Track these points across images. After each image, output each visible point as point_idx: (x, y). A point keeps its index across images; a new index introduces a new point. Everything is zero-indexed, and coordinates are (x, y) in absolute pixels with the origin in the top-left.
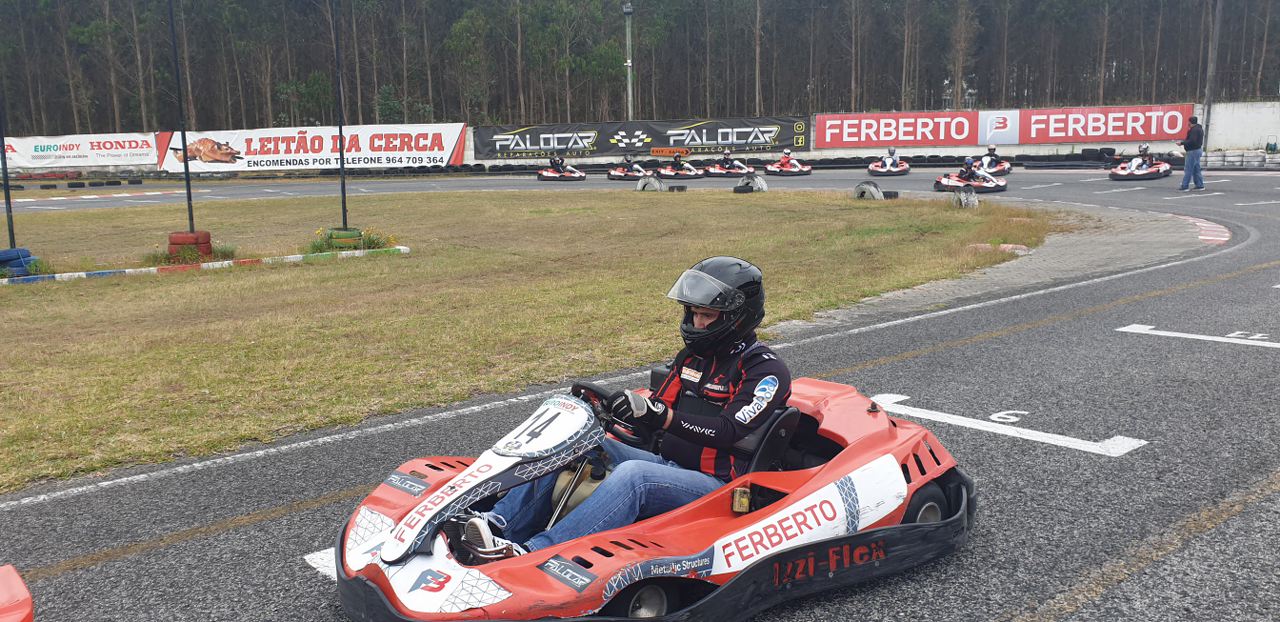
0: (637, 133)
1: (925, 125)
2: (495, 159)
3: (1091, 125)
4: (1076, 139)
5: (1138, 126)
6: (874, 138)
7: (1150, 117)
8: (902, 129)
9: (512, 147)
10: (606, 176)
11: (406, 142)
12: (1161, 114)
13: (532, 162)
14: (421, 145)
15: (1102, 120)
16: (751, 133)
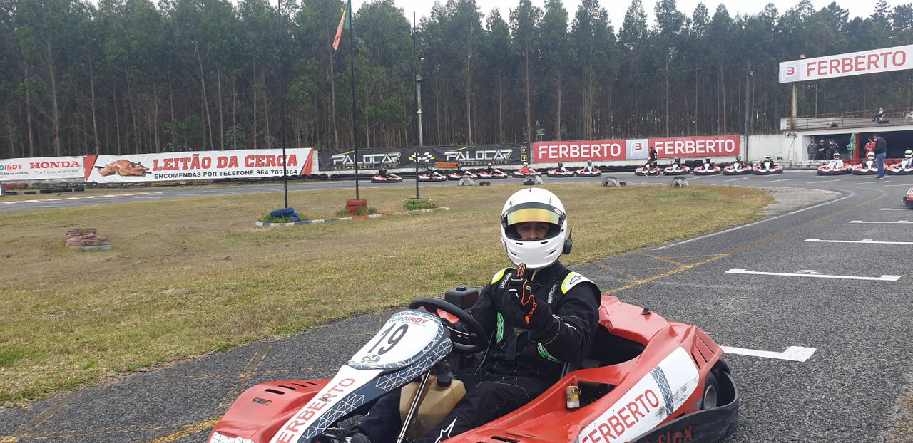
0: (426, 154)
1: (596, 148)
2: (334, 170)
3: (687, 147)
5: (712, 147)
6: (567, 157)
7: (718, 143)
8: (583, 151)
9: (344, 163)
11: (271, 160)
12: (723, 141)
14: (281, 162)
15: (693, 144)
16: (496, 153)
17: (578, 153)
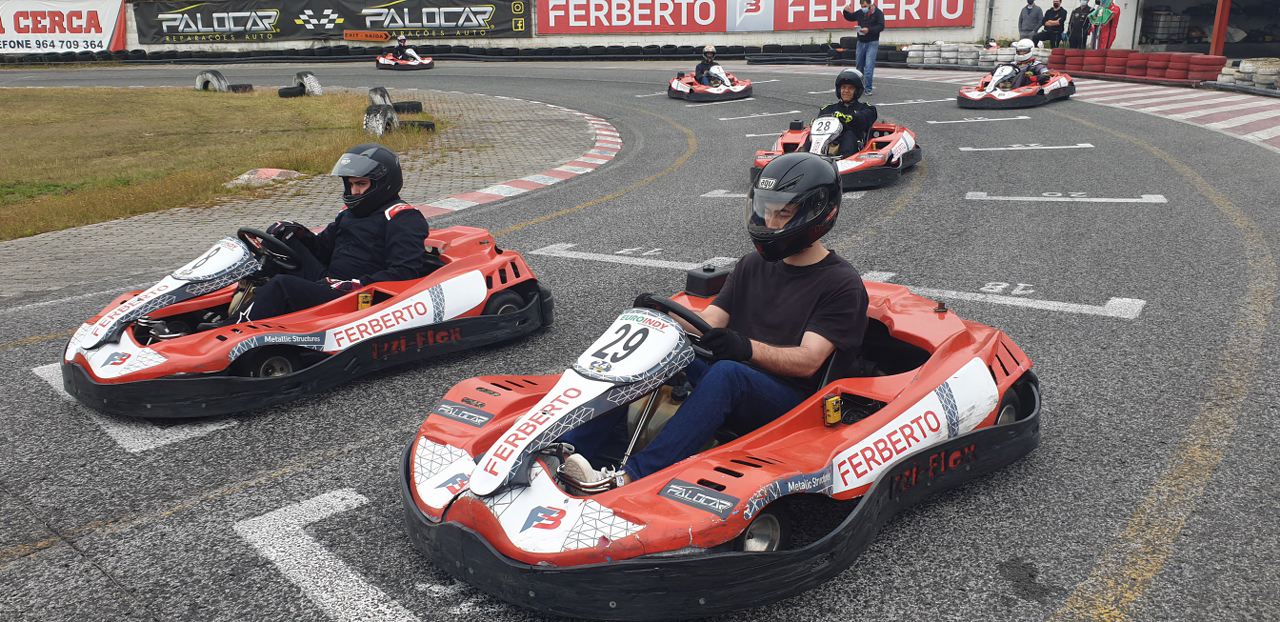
0: (327, 12)
2: (164, 43)
5: (912, 9)
6: (606, 23)
8: (637, 12)
9: (181, 28)
11: (56, 21)
13: (206, 47)
14: (75, 26)
16: (462, 12)
17: (628, 16)
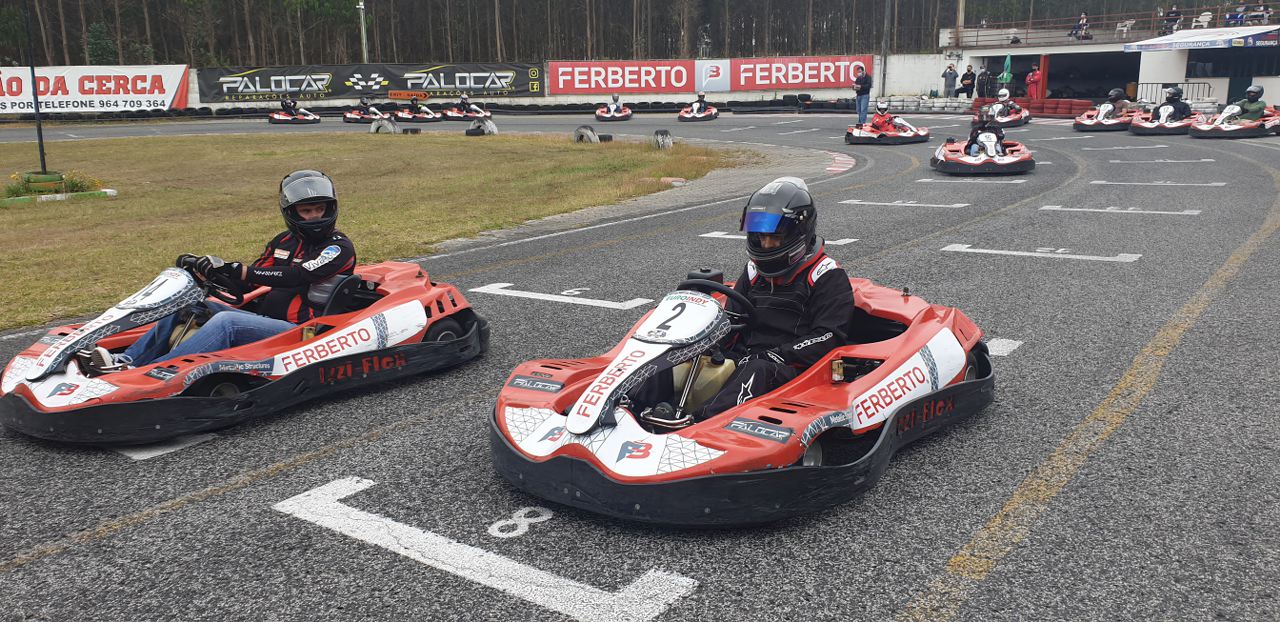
0: (373, 76)
1: (648, 73)
2: (224, 101)
3: (791, 73)
4: (779, 86)
5: (829, 74)
6: (603, 86)
7: (839, 67)
8: (628, 77)
9: (240, 89)
10: (341, 119)
11: (121, 84)
12: (848, 63)
13: (263, 105)
14: (139, 88)
15: (801, 69)
16: (488, 77)
17: (621, 80)
